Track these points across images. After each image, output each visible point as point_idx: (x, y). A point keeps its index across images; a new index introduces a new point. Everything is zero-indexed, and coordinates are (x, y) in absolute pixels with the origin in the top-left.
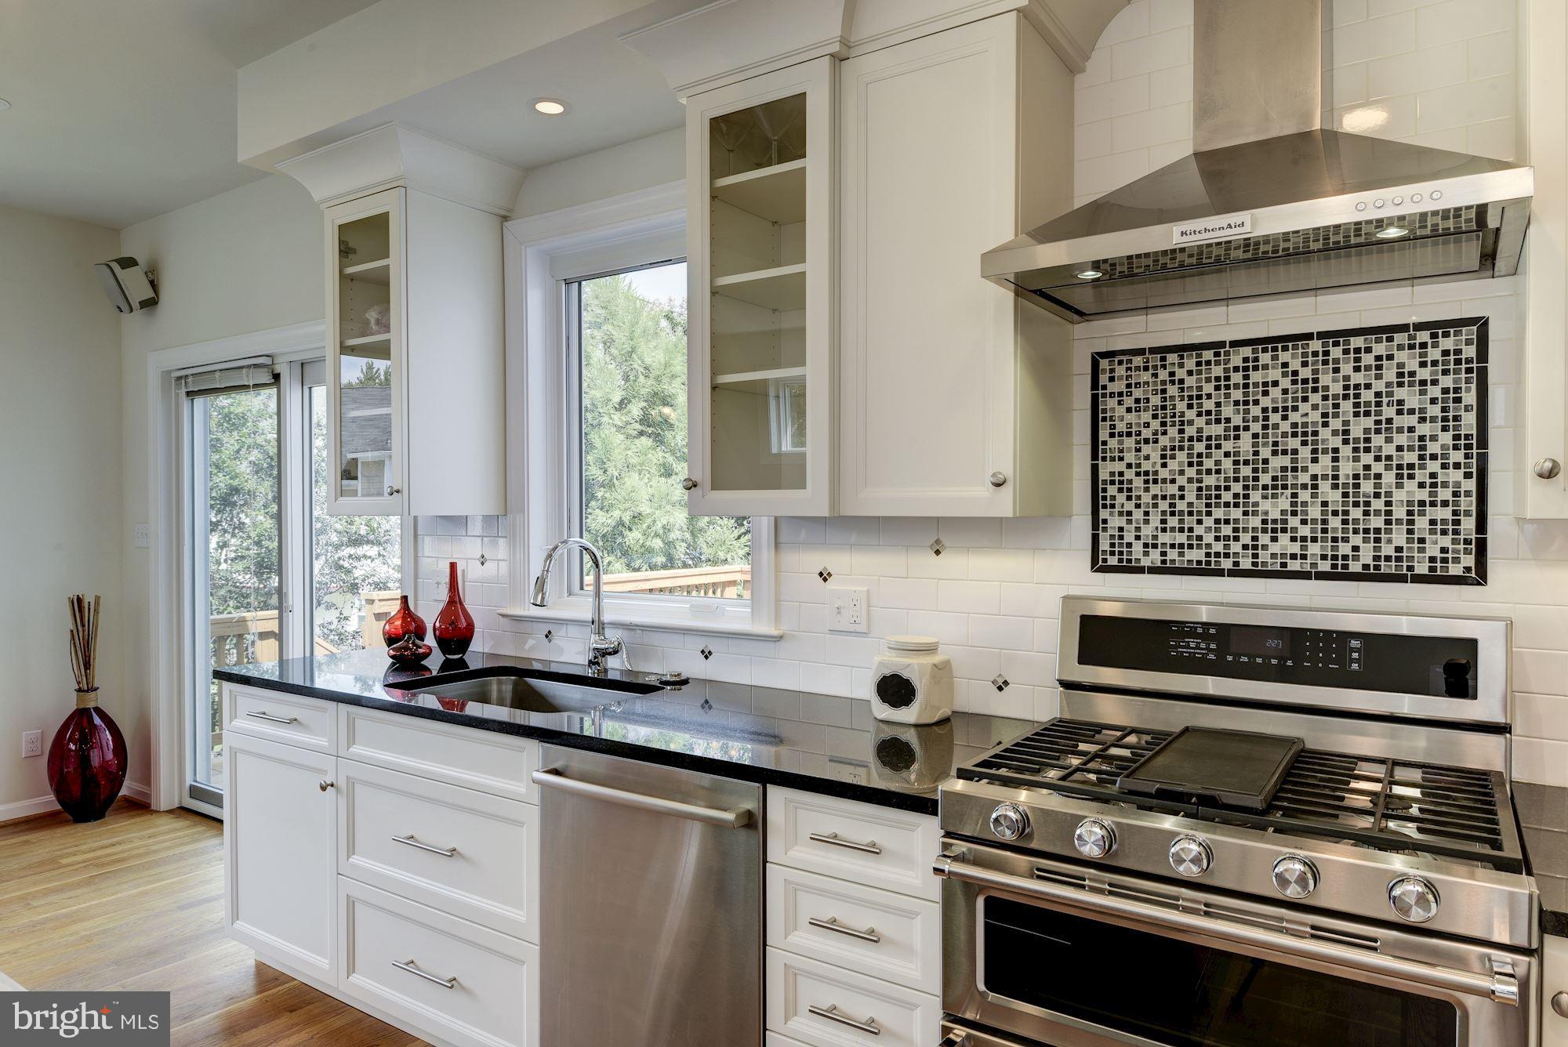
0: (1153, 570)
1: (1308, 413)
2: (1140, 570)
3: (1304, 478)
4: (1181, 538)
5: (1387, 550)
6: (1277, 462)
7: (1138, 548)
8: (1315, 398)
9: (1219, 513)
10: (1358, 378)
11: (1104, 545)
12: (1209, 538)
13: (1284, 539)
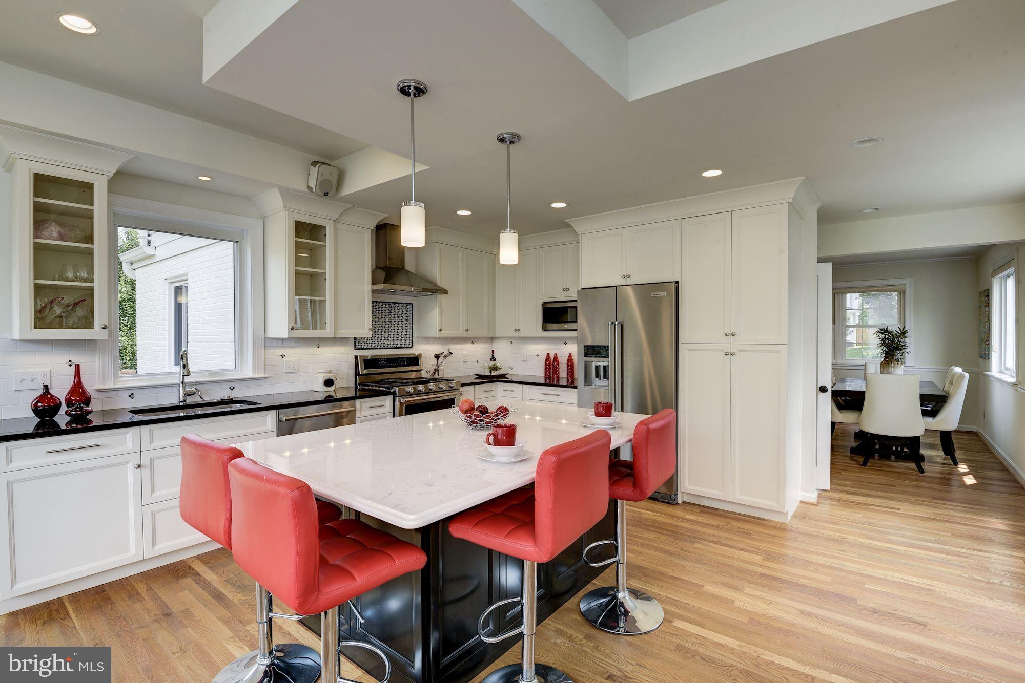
0: (367, 349)
1: (390, 317)
2: (364, 349)
3: (390, 330)
4: (371, 342)
5: (402, 343)
6: (387, 326)
7: (363, 344)
8: (391, 314)
9: (377, 336)
10: (397, 311)
11: (357, 344)
12: (376, 342)
13: (388, 341)
